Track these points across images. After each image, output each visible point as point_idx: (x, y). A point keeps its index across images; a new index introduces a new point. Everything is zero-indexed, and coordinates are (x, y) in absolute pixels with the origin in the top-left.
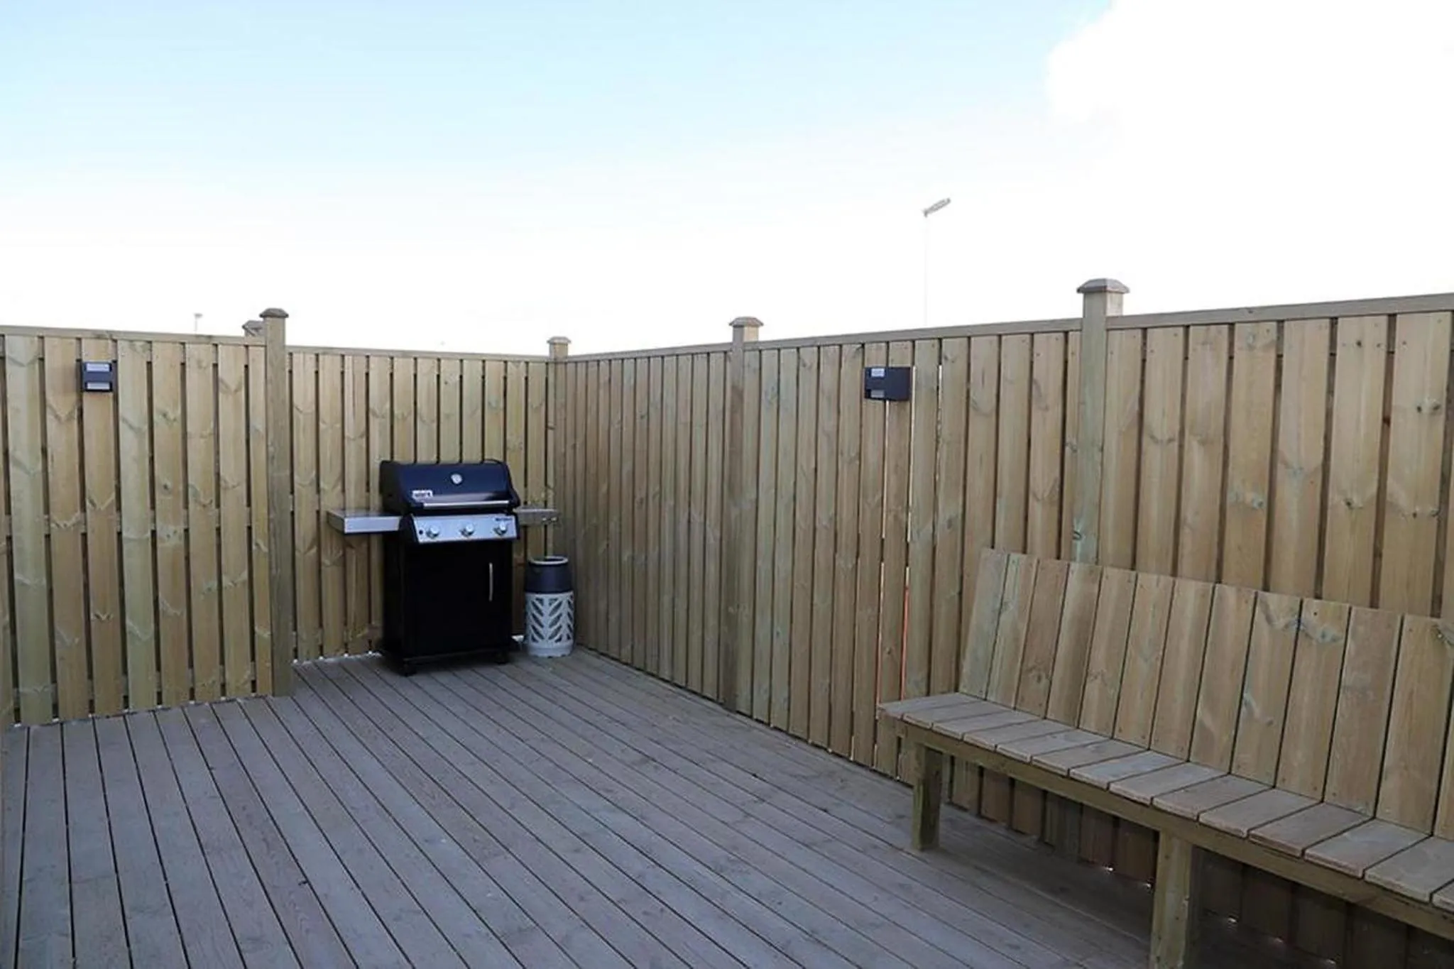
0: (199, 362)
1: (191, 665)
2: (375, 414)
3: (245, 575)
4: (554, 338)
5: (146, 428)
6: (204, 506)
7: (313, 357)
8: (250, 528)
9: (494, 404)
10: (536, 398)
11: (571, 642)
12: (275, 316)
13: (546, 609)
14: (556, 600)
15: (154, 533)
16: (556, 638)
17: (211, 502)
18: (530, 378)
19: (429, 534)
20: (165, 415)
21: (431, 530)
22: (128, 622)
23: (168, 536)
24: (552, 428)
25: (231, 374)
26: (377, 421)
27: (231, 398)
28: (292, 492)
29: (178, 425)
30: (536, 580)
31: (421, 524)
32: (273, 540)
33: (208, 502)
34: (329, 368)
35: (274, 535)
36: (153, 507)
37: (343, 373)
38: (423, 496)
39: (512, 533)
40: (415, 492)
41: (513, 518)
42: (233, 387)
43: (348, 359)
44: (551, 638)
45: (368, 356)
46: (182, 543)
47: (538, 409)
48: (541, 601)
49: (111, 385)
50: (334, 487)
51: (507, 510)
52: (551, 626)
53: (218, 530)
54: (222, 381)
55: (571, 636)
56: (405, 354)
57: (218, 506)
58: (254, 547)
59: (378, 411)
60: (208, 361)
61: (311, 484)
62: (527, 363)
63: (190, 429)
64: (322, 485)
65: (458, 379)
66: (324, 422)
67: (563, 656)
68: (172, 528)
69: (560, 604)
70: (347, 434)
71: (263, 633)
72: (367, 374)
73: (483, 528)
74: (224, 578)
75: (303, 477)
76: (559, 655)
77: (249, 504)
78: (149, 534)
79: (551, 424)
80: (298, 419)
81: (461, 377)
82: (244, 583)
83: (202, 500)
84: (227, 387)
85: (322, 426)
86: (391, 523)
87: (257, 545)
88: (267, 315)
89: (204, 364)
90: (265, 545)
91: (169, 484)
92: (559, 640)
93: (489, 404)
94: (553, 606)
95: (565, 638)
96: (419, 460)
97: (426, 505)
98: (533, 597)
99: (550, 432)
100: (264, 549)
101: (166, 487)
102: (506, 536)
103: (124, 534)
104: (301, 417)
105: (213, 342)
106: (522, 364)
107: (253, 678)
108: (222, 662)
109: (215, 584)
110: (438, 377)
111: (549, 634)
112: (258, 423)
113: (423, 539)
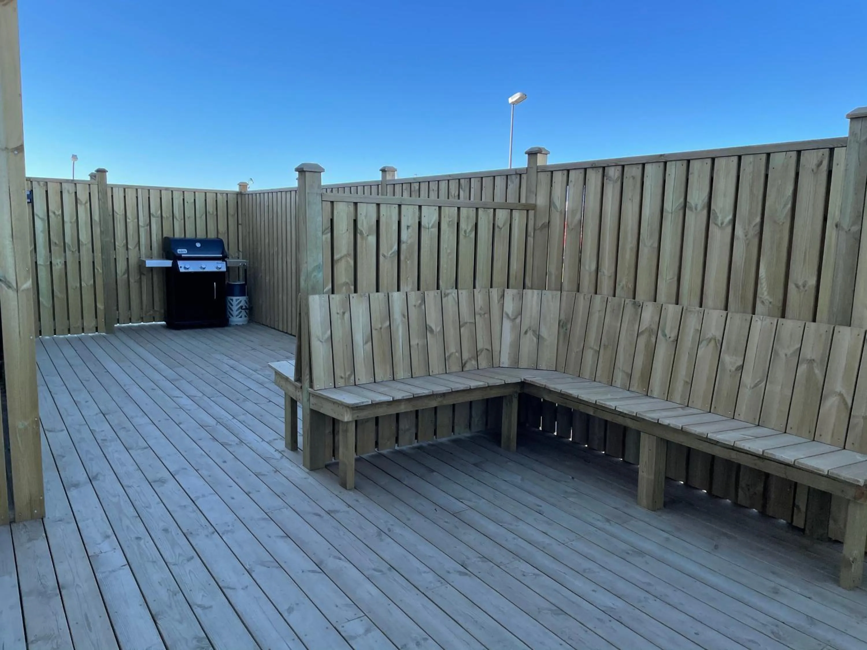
0: (68, 192)
1: (68, 319)
2: (153, 215)
3: (92, 282)
4: (241, 183)
5: (46, 218)
6: (73, 252)
7: (123, 190)
8: (93, 262)
9: (211, 212)
10: (232, 211)
11: (247, 319)
12: (102, 172)
13: (235, 303)
14: (238, 299)
15: (51, 263)
16: (240, 316)
17: (76, 250)
18: (228, 201)
19: (185, 268)
20: (54, 213)
21: (184, 267)
22: (41, 299)
23: (57, 264)
24: (240, 224)
25: (83, 196)
26: (154, 219)
27: (83, 206)
28: (115, 249)
29: (60, 218)
30: (231, 291)
31: (180, 263)
32: (104, 268)
33: (75, 250)
34: (131, 196)
35: (105, 266)
36: (50, 251)
37: (137, 197)
38: (182, 251)
39: (224, 269)
40: (178, 250)
41: (225, 263)
42: (84, 202)
43: (140, 191)
44: (237, 316)
45: (149, 190)
46: (64, 266)
47: (233, 216)
48: (232, 300)
49: (31, 200)
50: (135, 247)
51: (223, 259)
52: (237, 311)
53: (80, 262)
54: (79, 200)
55: (246, 315)
56: (167, 189)
57: (79, 252)
58: (96, 270)
59: (154, 214)
60: (72, 190)
61: (124, 246)
62: (227, 194)
63: (66, 219)
64: (129, 246)
65: (193, 201)
66: (129, 219)
67: (243, 324)
68: (58, 261)
69: (241, 301)
70: (140, 224)
71: (100, 306)
72: (149, 198)
73: (211, 267)
74: (83, 283)
75: (120, 242)
76: (241, 324)
77: (93, 251)
78: (49, 263)
79: (240, 222)
80: (117, 218)
81: (195, 200)
82: (91, 285)
83: (72, 249)
84: (81, 202)
85: (128, 220)
86: (168, 263)
87: (97, 270)
88: (98, 171)
89: (71, 192)
90: (101, 270)
91: (57, 242)
92: (241, 317)
93: (209, 212)
94: (237, 303)
95: (243, 316)
96: (175, 236)
97: (183, 255)
98: (230, 298)
99: (240, 226)
100: (101, 271)
101: (55, 243)
102: (221, 270)
103: (38, 263)
104: (118, 216)
105: (74, 183)
106: (224, 195)
107: (96, 326)
108: (82, 318)
109: (78, 285)
110: (184, 200)
111: (236, 315)
112: (96, 217)
113: (182, 270)
